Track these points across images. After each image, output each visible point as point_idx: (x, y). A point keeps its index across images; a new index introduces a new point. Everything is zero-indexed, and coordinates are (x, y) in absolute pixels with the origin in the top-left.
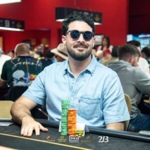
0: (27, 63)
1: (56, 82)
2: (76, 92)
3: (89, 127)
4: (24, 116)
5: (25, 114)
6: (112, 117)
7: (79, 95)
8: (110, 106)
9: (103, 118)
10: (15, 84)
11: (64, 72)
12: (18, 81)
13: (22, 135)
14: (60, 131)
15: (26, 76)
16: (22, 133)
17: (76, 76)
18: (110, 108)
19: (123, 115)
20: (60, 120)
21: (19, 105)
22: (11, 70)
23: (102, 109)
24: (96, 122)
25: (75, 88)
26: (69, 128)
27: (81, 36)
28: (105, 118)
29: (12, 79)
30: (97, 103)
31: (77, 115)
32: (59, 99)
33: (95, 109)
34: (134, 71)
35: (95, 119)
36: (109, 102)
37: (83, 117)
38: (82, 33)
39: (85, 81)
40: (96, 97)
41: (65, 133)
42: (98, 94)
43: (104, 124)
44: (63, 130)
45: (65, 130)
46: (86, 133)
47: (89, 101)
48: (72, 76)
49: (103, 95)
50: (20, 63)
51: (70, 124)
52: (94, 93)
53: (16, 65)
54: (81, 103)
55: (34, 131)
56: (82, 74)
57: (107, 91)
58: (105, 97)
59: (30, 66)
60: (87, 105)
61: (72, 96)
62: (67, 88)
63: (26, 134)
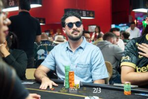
0: (46, 45)
1: (62, 55)
2: (74, 61)
3: (83, 83)
4: (43, 77)
5: (43, 76)
6: (97, 76)
7: (76, 62)
8: (95, 69)
9: (91, 77)
10: (39, 58)
11: (66, 49)
12: (41, 56)
13: (40, 89)
14: (64, 85)
15: (46, 53)
16: (40, 88)
17: (74, 51)
18: (96, 70)
19: (104, 74)
20: (64, 79)
21: (39, 71)
22: (36, 49)
23: (91, 71)
24: (88, 80)
25: (73, 58)
26: (70, 83)
27: (74, 25)
28: (93, 77)
29: (37, 55)
30: (88, 67)
31: (75, 75)
32: (63, 66)
33: (86, 71)
34: (114, 47)
35: (87, 78)
36: (95, 67)
37: (79, 76)
38: (74, 23)
39: (79, 54)
40: (86, 63)
41: (67, 87)
42: (88, 61)
43: (92, 81)
44: (66, 85)
45: (67, 85)
46: (81, 86)
47: (82, 66)
48: (71, 51)
49: (91, 62)
50: (42, 45)
51: (70, 81)
52: (86, 61)
53: (39, 46)
54: (77, 67)
55: (48, 87)
56: (77, 50)
57: (94, 59)
58: (93, 63)
59: (48, 46)
60: (81, 69)
61: (72, 63)
62: (68, 59)
63: (43, 88)
